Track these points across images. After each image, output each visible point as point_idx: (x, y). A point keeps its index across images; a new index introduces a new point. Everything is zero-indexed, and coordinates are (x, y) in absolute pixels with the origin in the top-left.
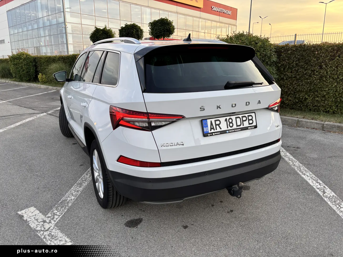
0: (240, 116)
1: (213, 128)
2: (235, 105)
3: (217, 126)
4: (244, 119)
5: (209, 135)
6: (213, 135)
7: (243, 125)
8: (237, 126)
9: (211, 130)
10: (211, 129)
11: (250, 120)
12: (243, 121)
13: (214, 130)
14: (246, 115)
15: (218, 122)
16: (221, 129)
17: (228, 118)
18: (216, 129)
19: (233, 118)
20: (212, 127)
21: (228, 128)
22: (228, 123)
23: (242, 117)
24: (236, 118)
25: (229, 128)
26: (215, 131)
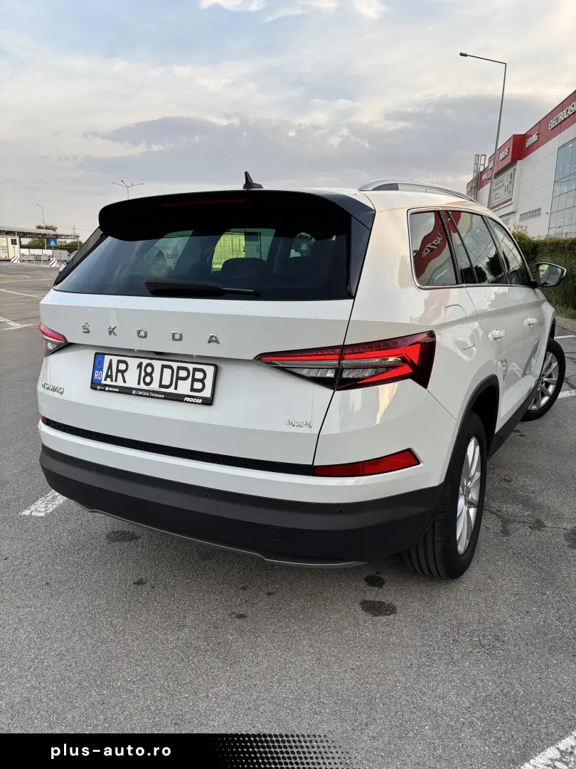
0: (175, 365)
1: (111, 377)
2: (146, 333)
3: (120, 374)
4: (183, 374)
5: (98, 388)
6: (104, 390)
7: (176, 388)
8: (161, 386)
9: (105, 380)
10: (107, 376)
11: (198, 380)
12: (178, 378)
13: (112, 381)
14: (191, 367)
15: (122, 367)
16: (125, 381)
17: (145, 362)
18: (116, 381)
19: (158, 364)
20: (109, 374)
21: (139, 384)
22: (143, 374)
23: (179, 368)
24: (163, 367)
25: (143, 386)
26: (114, 383)
